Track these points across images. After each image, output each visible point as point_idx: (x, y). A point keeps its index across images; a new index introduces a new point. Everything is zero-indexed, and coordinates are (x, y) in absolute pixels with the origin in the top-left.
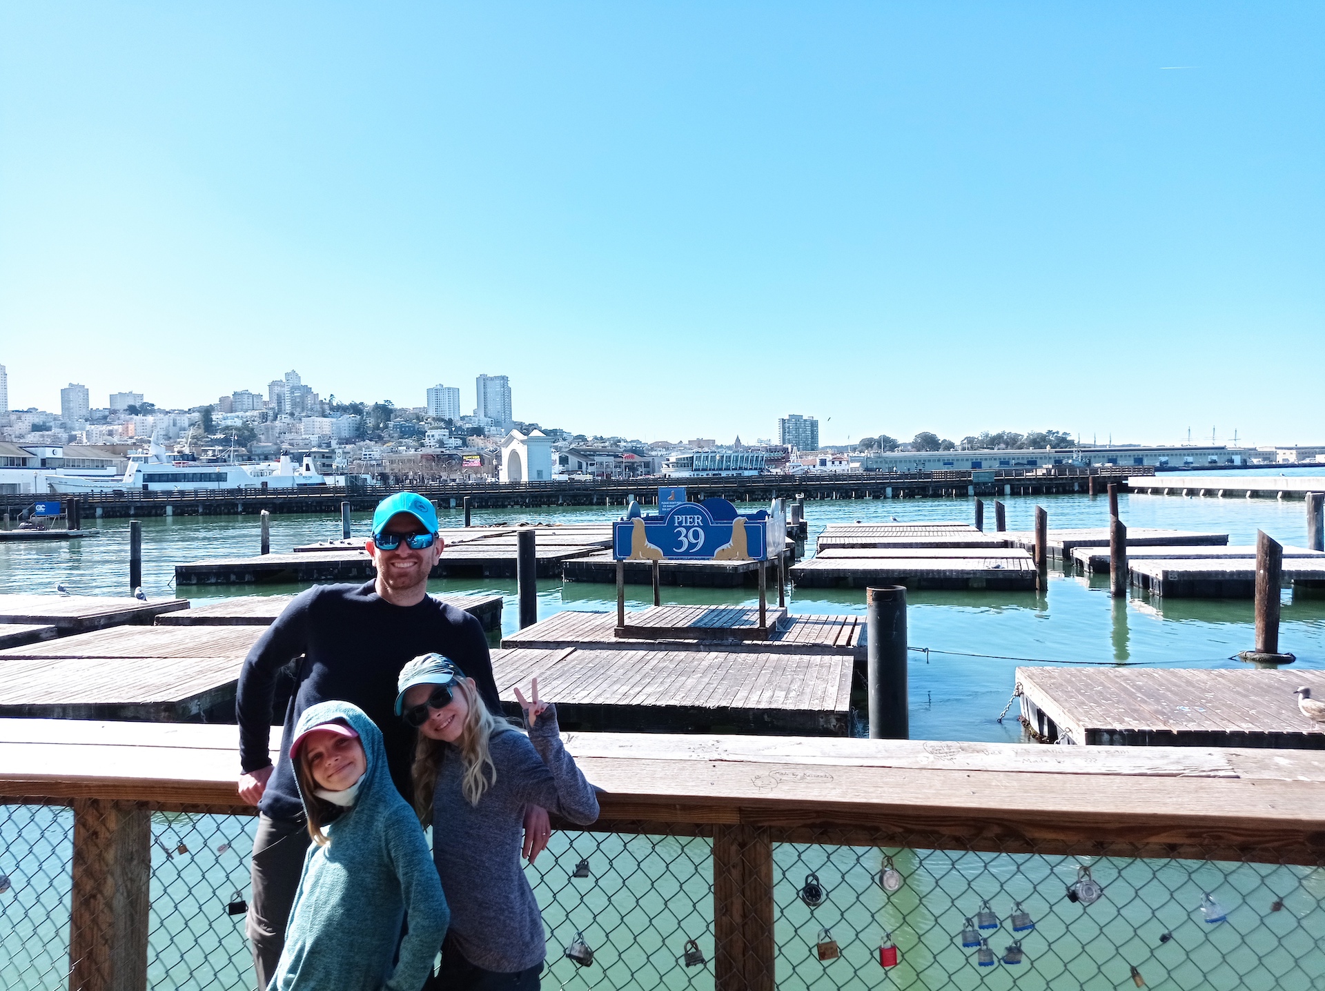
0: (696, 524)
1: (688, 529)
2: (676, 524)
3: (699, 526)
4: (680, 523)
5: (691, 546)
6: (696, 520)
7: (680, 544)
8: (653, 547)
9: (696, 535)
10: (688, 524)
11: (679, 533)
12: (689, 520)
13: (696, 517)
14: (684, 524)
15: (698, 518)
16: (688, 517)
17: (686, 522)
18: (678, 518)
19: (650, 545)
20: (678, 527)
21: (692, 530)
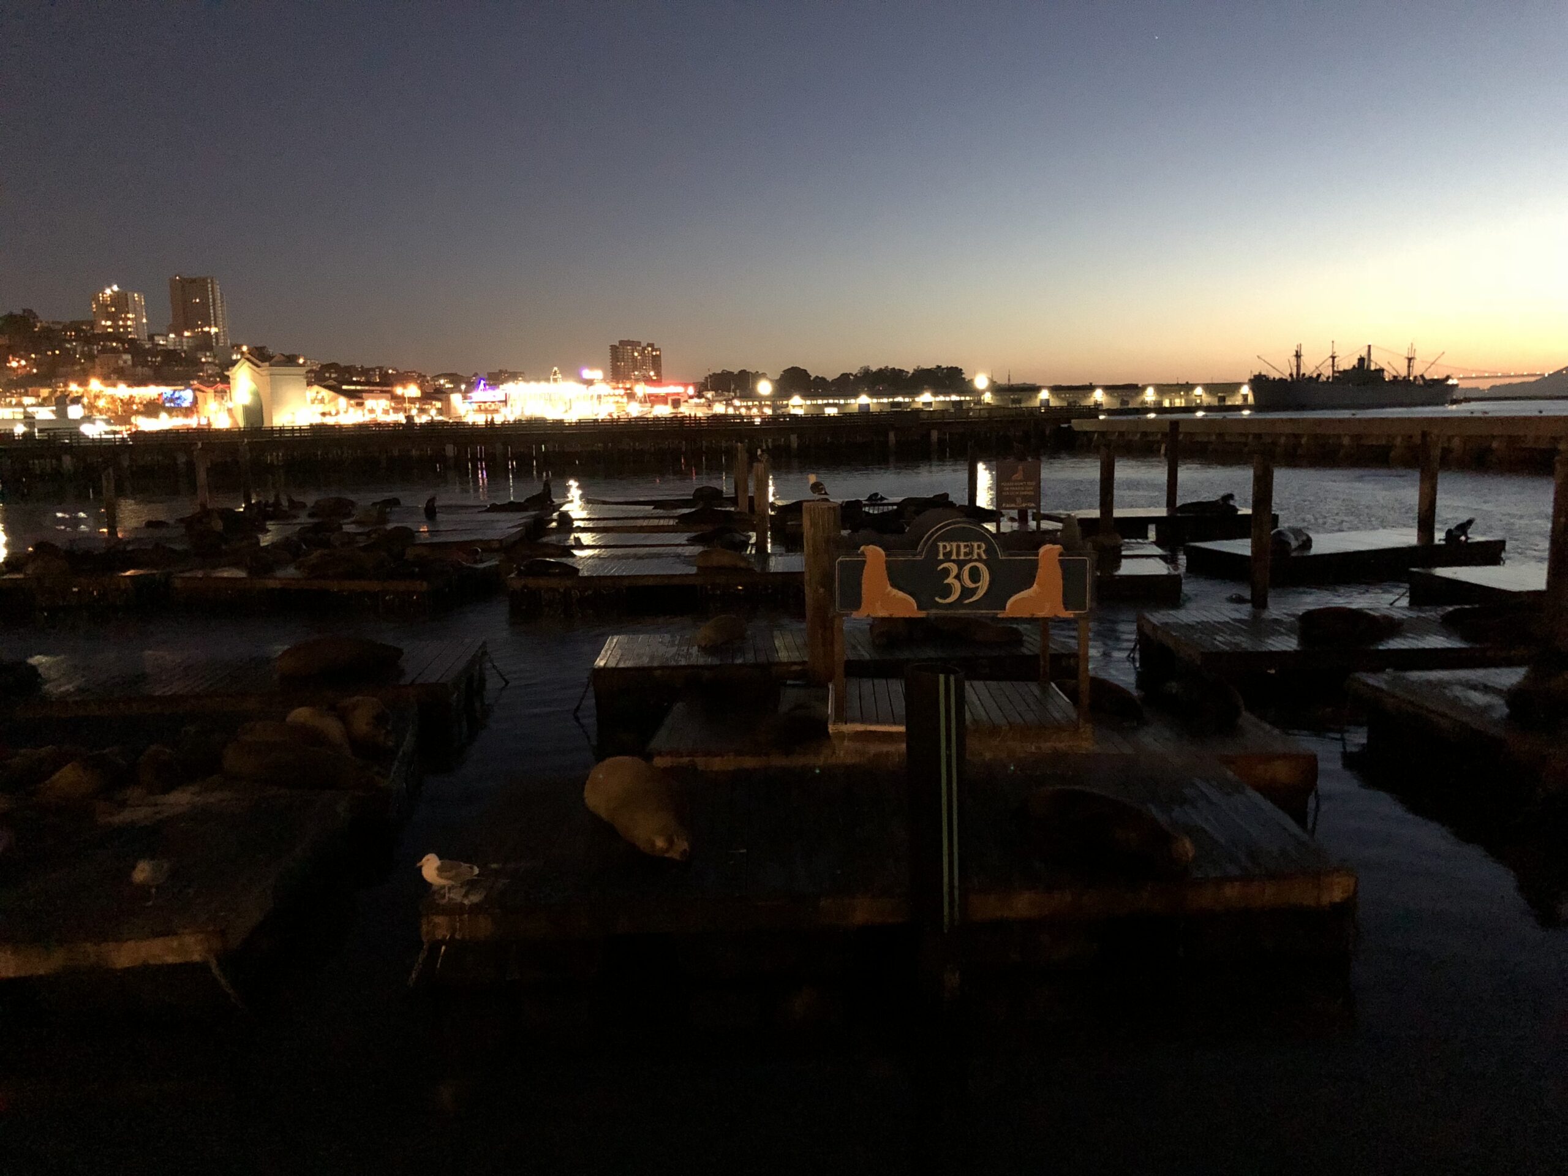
0: (976, 557)
1: (961, 564)
2: (941, 557)
3: (980, 560)
4: (948, 556)
5: (966, 592)
6: (976, 551)
7: (947, 591)
8: (901, 594)
9: (975, 575)
10: (962, 557)
11: (946, 572)
12: (963, 550)
13: (975, 545)
14: (954, 557)
15: (979, 547)
16: (962, 544)
17: (958, 554)
18: (945, 547)
19: (895, 591)
20: (942, 562)
21: (967, 568)
